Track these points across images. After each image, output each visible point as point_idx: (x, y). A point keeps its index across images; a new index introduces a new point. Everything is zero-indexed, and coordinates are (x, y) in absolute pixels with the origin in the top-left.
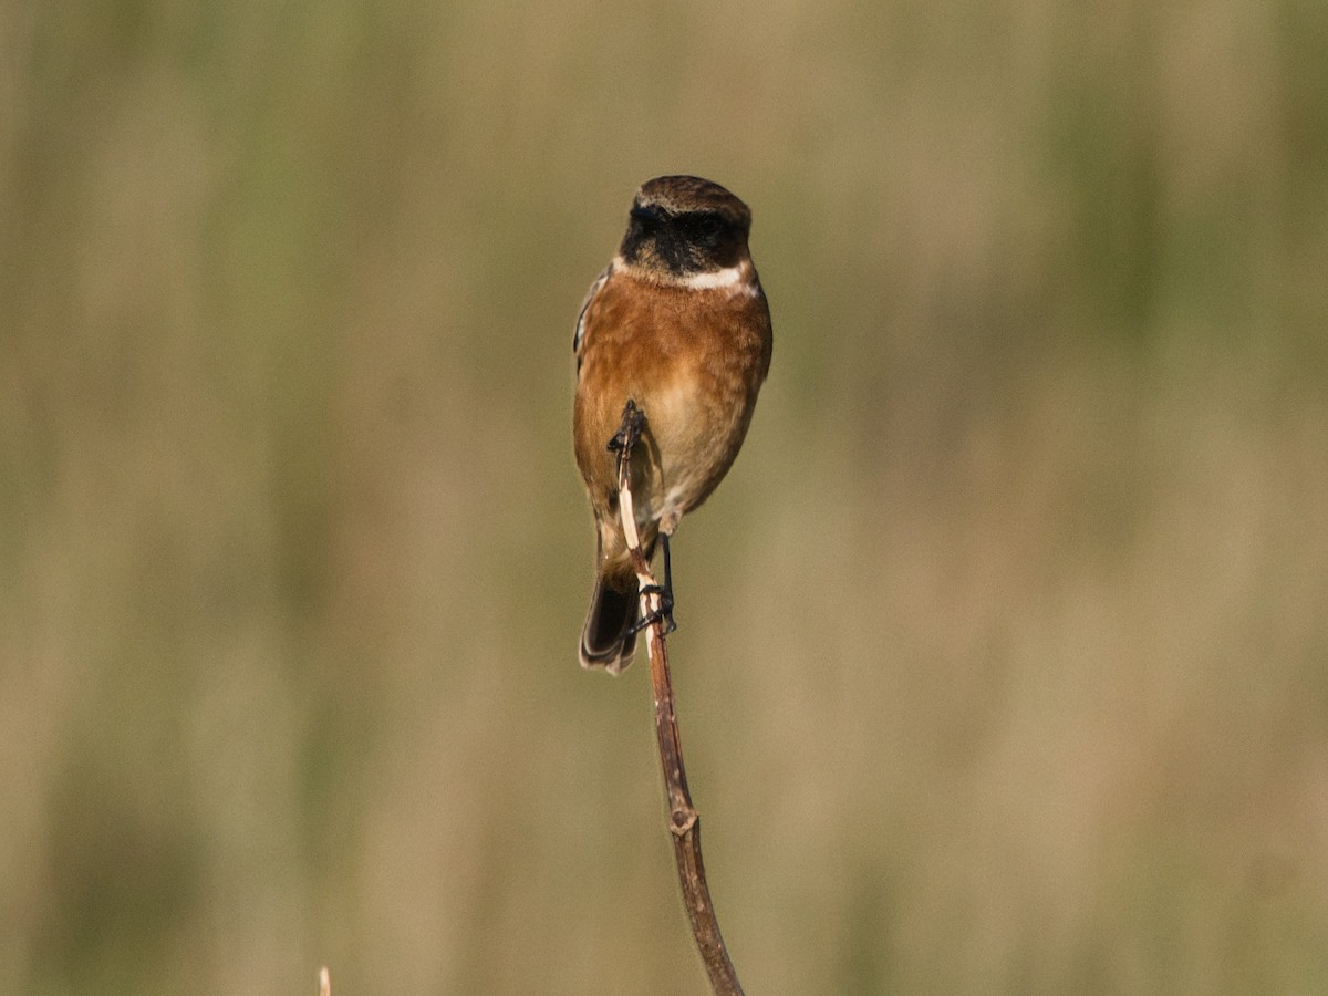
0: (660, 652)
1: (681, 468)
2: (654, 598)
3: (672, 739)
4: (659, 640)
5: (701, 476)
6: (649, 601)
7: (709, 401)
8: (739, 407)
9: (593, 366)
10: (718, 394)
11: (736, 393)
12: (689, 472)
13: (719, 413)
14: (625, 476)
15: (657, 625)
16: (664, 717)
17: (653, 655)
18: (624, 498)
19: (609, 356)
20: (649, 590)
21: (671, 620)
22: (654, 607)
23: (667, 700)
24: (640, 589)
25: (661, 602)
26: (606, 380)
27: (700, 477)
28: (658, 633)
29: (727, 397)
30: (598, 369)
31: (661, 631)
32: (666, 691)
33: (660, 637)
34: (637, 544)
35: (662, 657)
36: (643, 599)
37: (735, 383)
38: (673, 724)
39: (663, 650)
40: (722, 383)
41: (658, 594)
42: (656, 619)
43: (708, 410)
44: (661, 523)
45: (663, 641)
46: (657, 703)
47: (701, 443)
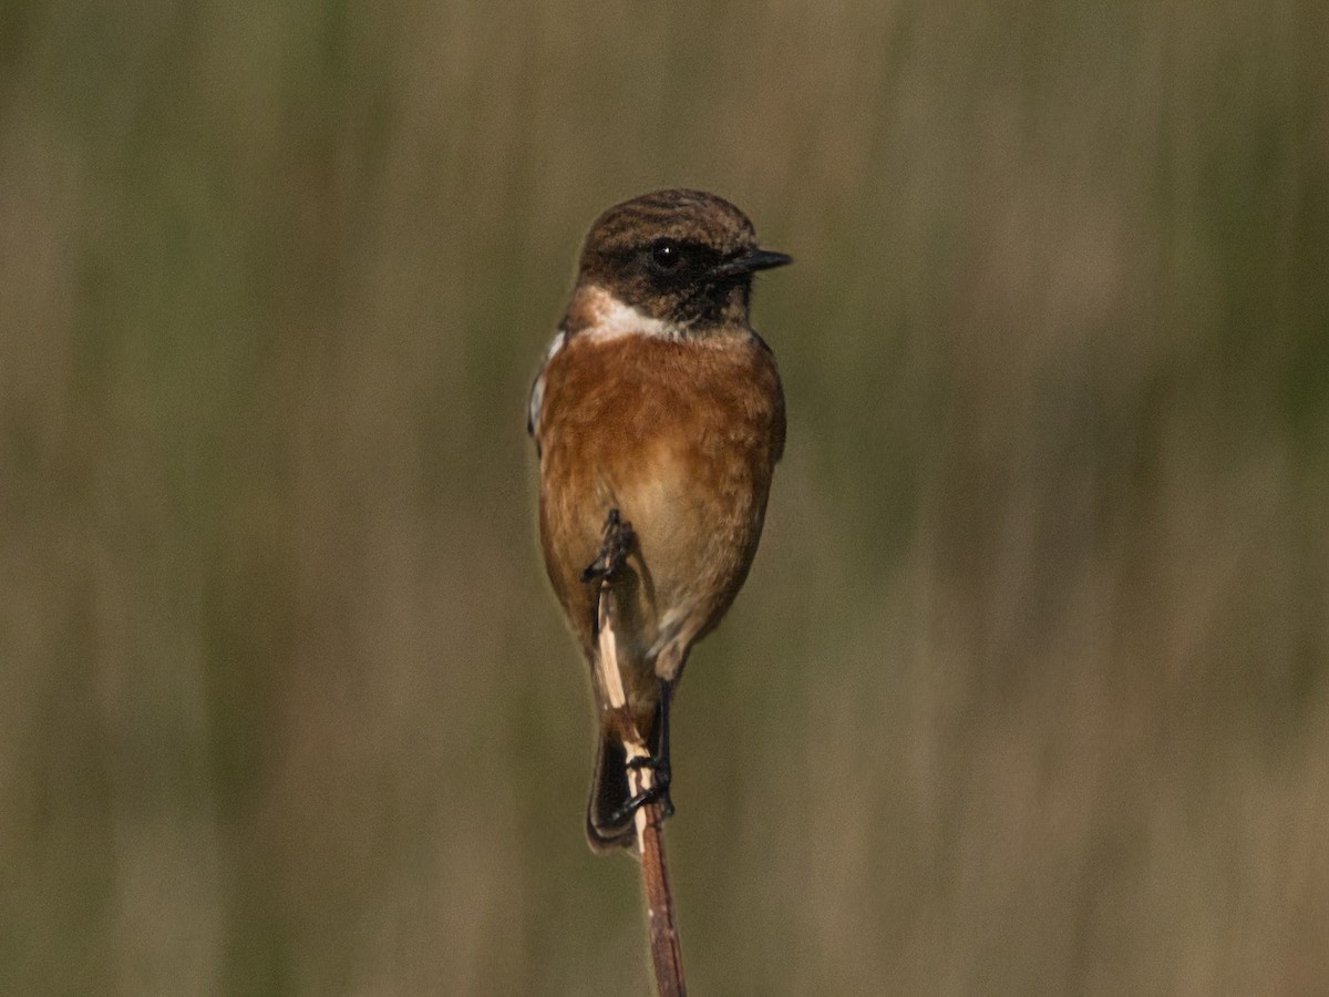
0: (655, 845)
1: (675, 584)
2: (646, 773)
3: (671, 963)
4: (653, 830)
5: (705, 592)
6: (638, 780)
7: (700, 492)
8: (744, 499)
9: (551, 454)
10: (713, 483)
11: (736, 480)
12: (685, 590)
13: (715, 506)
14: (607, 612)
15: (649, 806)
16: (660, 932)
17: (646, 848)
18: (606, 640)
19: (569, 440)
20: (639, 763)
21: (668, 802)
22: (646, 784)
23: (664, 908)
24: (628, 761)
25: (655, 778)
26: (566, 474)
27: (703, 593)
28: (651, 821)
29: (726, 487)
30: (556, 459)
31: (655, 816)
32: (663, 896)
33: (654, 825)
34: (623, 701)
35: (657, 853)
36: (632, 776)
37: (735, 467)
38: (672, 942)
39: (659, 842)
40: (717, 469)
41: (650, 768)
42: (649, 799)
43: (699, 506)
44: (658, 663)
45: (658, 830)
46: (651, 913)
47: (696, 549)
